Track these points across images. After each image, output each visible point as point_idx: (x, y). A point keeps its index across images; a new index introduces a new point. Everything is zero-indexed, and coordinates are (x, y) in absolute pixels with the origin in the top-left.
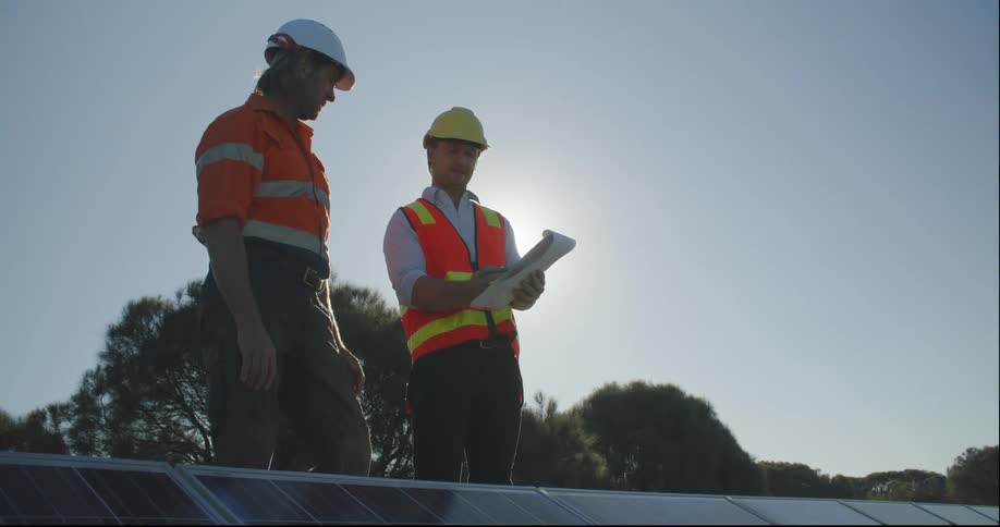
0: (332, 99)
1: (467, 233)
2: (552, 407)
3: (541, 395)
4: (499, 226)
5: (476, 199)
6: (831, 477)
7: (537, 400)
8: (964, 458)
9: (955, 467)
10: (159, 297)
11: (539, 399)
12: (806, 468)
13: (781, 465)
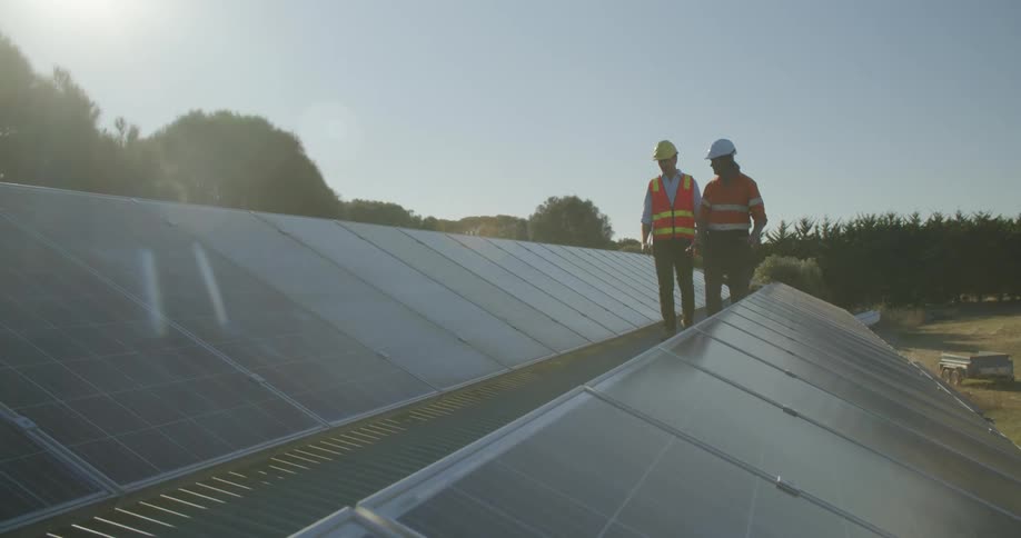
2: (134, 132)
3: (122, 120)
6: (423, 218)
7: (117, 125)
8: (546, 206)
9: (537, 215)
11: (120, 124)
12: (400, 208)
13: (375, 204)
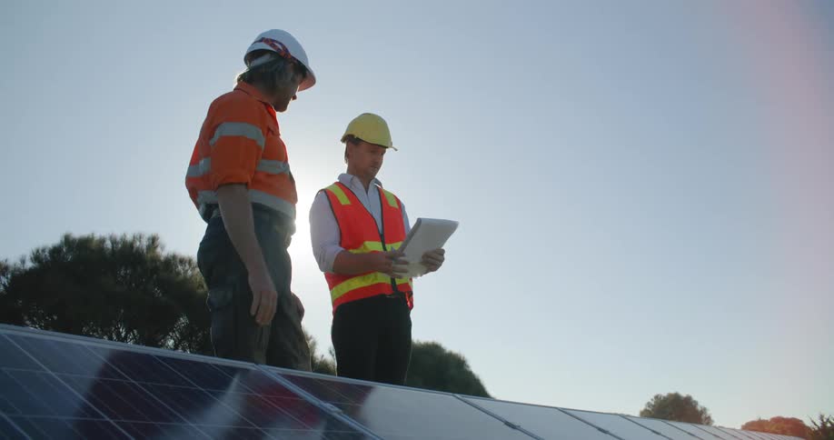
0: (295, 98)
1: (376, 212)
4: (397, 206)
5: (380, 184)
8: (653, 403)
10: (6, 261)
